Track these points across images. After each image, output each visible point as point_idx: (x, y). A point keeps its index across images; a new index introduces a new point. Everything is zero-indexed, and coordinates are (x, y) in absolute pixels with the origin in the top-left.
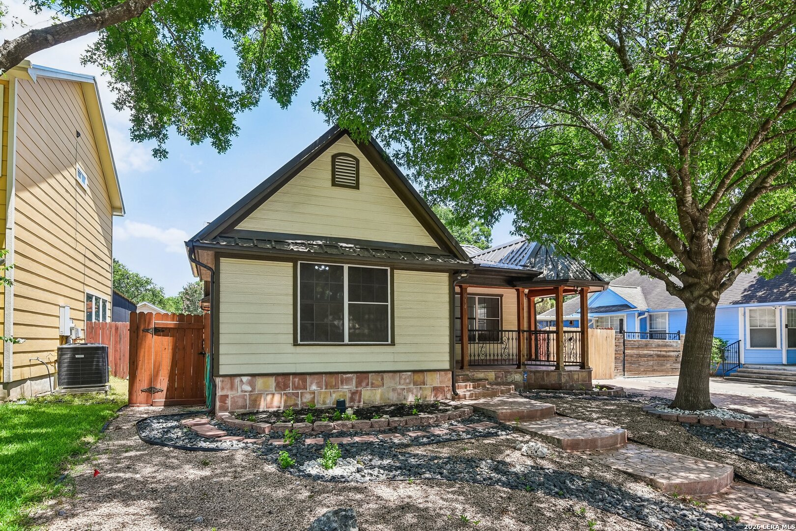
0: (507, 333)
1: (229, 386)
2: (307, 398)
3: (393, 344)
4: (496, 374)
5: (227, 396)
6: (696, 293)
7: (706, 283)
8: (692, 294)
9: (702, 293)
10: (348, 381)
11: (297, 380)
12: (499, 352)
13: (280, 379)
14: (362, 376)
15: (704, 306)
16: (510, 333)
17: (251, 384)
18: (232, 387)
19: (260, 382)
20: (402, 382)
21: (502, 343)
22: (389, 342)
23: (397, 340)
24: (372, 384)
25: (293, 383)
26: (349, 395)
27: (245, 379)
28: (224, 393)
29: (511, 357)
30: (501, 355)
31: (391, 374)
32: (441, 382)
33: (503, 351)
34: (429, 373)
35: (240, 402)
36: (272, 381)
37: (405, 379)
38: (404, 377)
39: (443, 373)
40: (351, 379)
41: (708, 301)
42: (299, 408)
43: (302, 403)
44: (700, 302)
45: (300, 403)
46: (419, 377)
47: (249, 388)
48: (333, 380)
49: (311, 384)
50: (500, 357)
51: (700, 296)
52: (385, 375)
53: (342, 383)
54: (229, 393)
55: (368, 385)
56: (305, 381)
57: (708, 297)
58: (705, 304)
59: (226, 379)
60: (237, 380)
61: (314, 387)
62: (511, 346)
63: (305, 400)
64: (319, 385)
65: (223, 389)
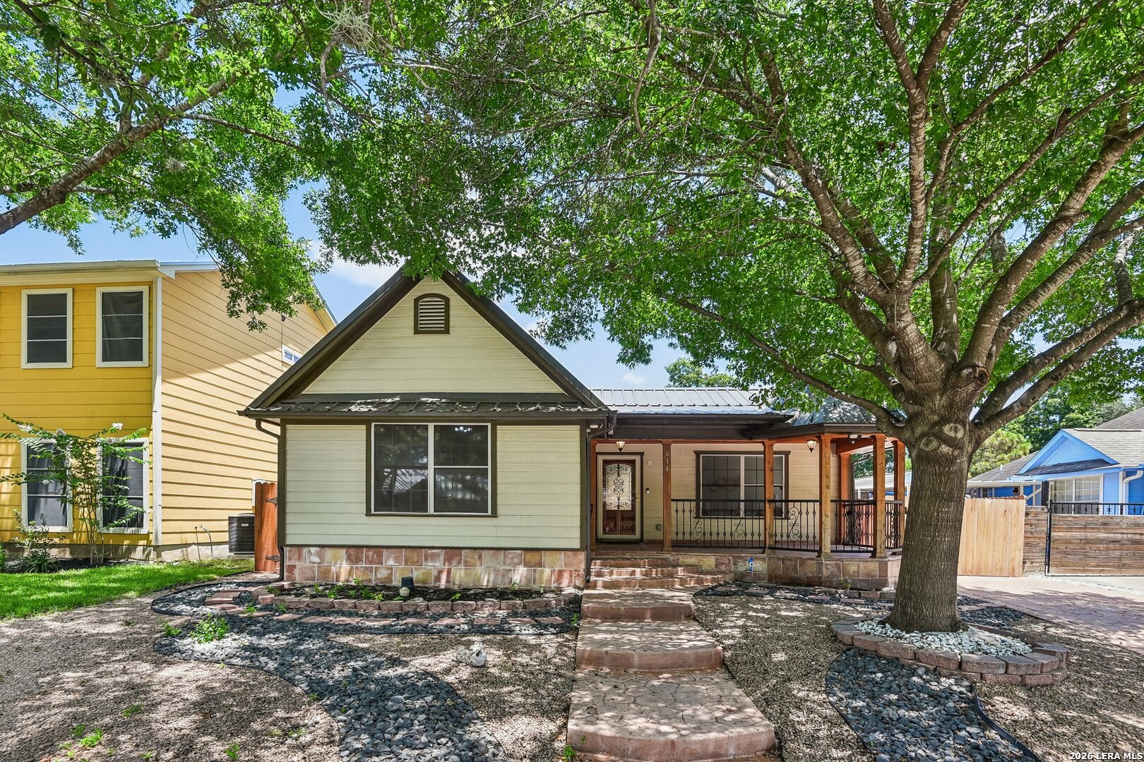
0: (797, 504)
1: (296, 556)
2: (383, 574)
3: (494, 515)
4: (717, 560)
5: (295, 566)
6: (919, 431)
7: (933, 412)
8: (913, 433)
9: (926, 429)
10: (434, 558)
11: (371, 553)
12: (785, 531)
13: (352, 551)
14: (453, 552)
15: (927, 453)
16: (804, 504)
17: (319, 555)
18: (299, 558)
19: (329, 553)
20: (508, 561)
21: (787, 518)
22: (490, 513)
23: (500, 510)
24: (466, 562)
25: (367, 557)
26: (435, 573)
27: (313, 550)
28: (292, 563)
29: (804, 539)
30: (788, 536)
31: (492, 552)
32: (566, 565)
33: (790, 528)
34: (548, 553)
35: (309, 574)
36: (343, 552)
37: (512, 558)
38: (510, 556)
39: (570, 553)
40: (438, 555)
41: (934, 444)
42: (373, 584)
43: (376, 579)
44: (922, 446)
45: (373, 578)
46: (533, 557)
47: (317, 560)
48: (414, 555)
49: (388, 558)
50: (785, 538)
51: (923, 435)
52: (484, 553)
53: (426, 559)
54: (297, 563)
55: (459, 563)
56: (380, 555)
57: (934, 435)
58: (928, 449)
59: (294, 549)
60: (305, 550)
61: (391, 562)
62: (804, 523)
63: (379, 576)
64: (397, 559)
65: (290, 559)
